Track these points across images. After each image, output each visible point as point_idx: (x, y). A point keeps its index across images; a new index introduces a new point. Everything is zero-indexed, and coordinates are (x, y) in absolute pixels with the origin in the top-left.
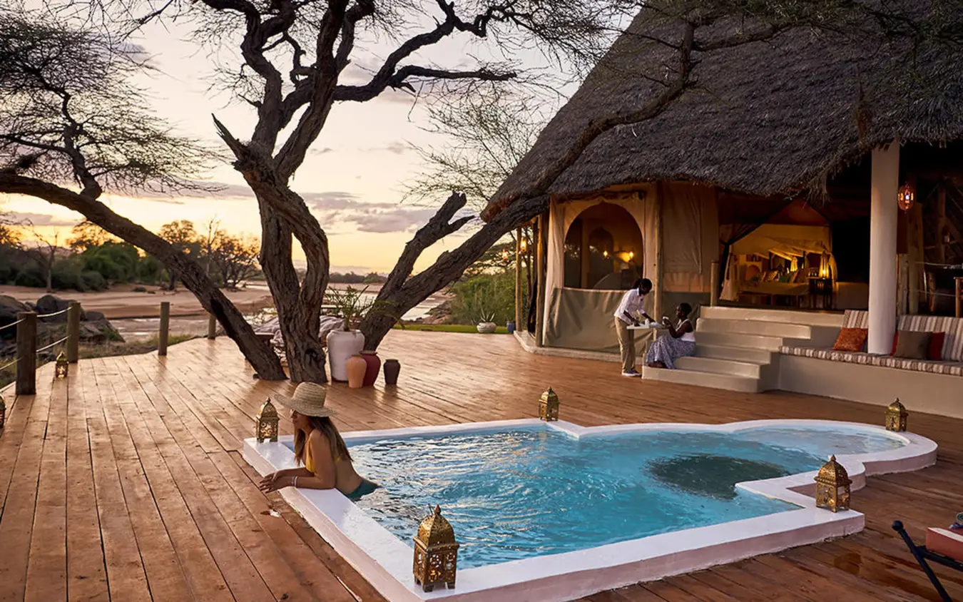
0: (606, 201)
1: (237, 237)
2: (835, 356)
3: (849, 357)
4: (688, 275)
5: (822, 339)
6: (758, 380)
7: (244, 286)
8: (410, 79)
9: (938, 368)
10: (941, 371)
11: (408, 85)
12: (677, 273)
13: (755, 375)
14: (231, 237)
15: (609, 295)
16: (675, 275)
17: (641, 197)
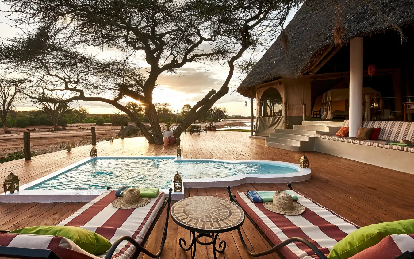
0: (271, 87)
1: (220, 108)
2: (336, 138)
3: (340, 139)
4: (298, 110)
5: (333, 132)
6: (299, 147)
7: (223, 121)
8: (195, 59)
9: (368, 143)
10: (369, 145)
11: (195, 60)
12: (294, 109)
13: (298, 145)
14: (218, 108)
15: (272, 118)
16: (293, 110)
17: (280, 84)
